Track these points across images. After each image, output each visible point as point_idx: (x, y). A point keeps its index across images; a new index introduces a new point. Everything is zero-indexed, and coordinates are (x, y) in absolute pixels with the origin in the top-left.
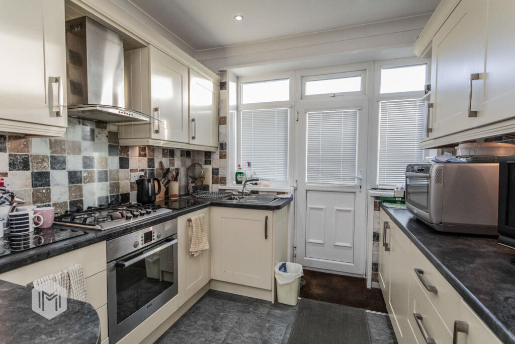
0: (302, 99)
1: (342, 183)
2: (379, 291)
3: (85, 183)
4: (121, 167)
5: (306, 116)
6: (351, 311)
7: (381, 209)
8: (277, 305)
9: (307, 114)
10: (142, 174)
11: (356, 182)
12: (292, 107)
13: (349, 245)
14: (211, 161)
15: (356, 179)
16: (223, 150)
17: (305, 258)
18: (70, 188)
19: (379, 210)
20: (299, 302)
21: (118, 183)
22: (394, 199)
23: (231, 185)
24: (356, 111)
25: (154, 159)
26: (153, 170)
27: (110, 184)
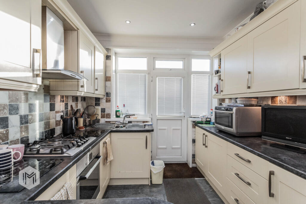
0: (154, 70)
1: (175, 115)
2: (196, 168)
3: (30, 123)
4: (51, 110)
5: (156, 79)
6: (188, 180)
7: (196, 127)
8: (152, 185)
9: (157, 78)
10: (62, 114)
11: (182, 115)
12: (149, 74)
13: (179, 147)
14: (99, 103)
15: (182, 113)
16: (108, 97)
17: (157, 157)
18: (21, 128)
19: (195, 128)
20: (163, 181)
21: (49, 121)
22: (202, 122)
23: (113, 118)
24: (182, 79)
25: (68, 103)
26: (67, 111)
27: (45, 123)
